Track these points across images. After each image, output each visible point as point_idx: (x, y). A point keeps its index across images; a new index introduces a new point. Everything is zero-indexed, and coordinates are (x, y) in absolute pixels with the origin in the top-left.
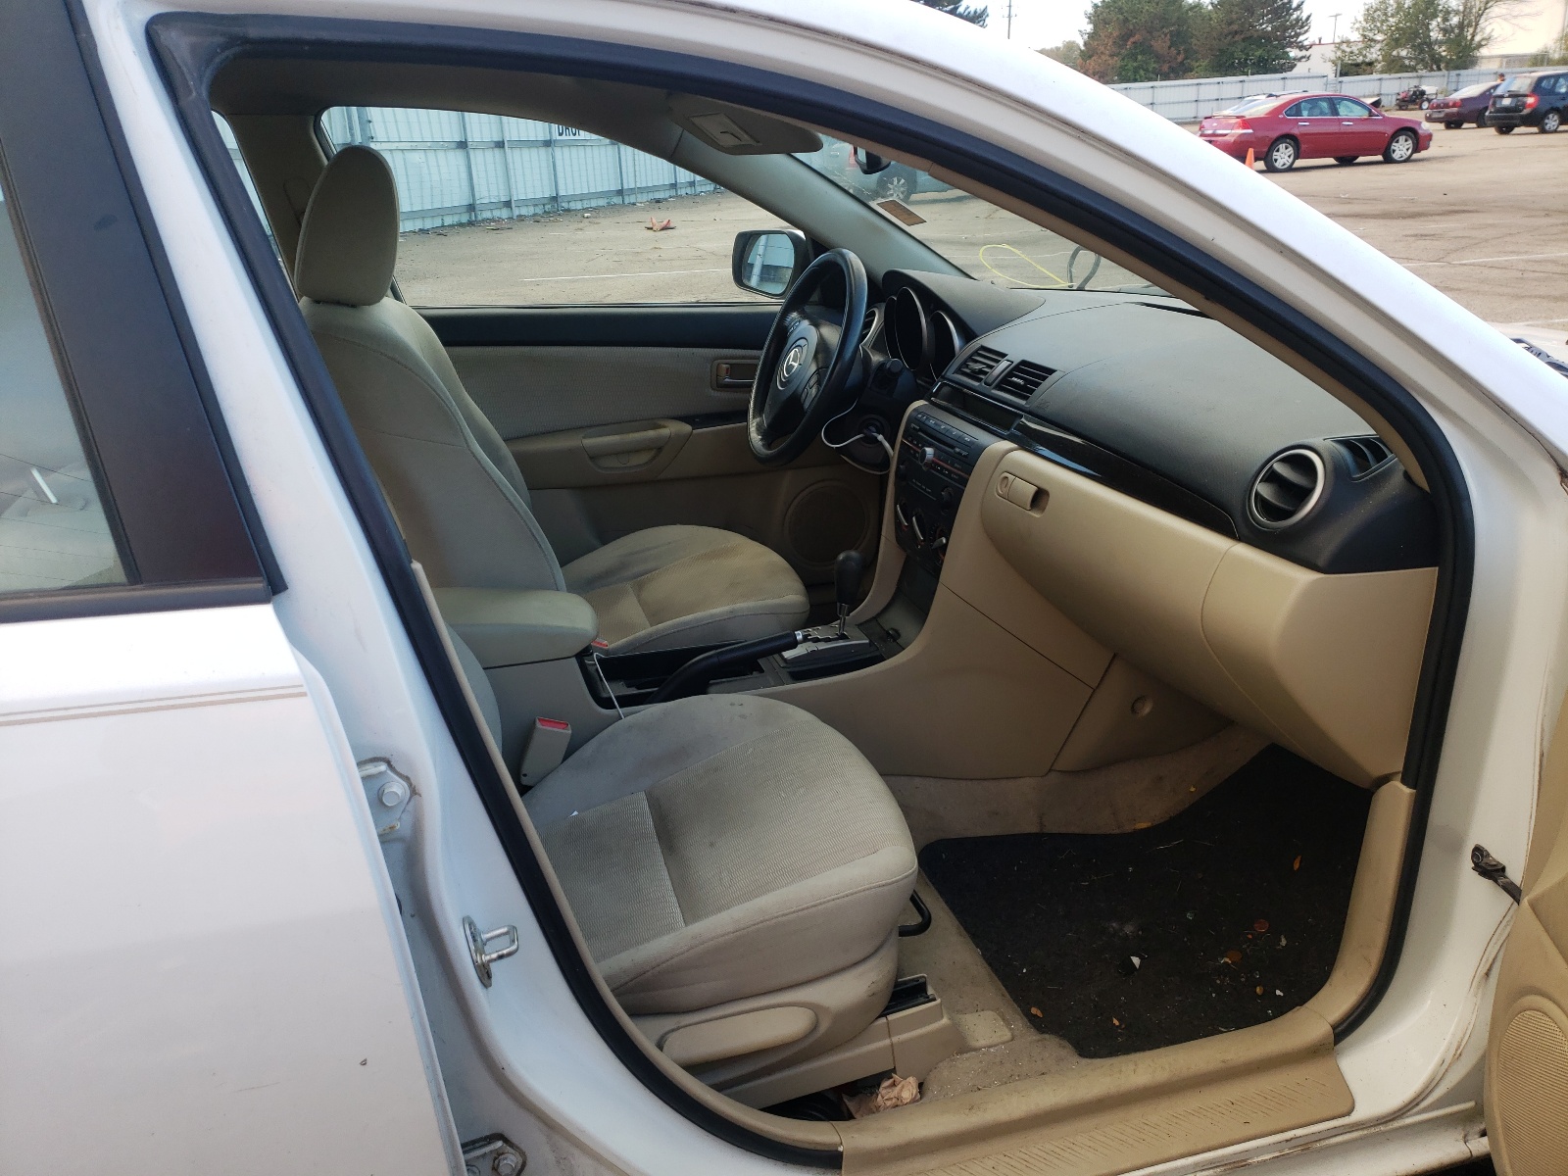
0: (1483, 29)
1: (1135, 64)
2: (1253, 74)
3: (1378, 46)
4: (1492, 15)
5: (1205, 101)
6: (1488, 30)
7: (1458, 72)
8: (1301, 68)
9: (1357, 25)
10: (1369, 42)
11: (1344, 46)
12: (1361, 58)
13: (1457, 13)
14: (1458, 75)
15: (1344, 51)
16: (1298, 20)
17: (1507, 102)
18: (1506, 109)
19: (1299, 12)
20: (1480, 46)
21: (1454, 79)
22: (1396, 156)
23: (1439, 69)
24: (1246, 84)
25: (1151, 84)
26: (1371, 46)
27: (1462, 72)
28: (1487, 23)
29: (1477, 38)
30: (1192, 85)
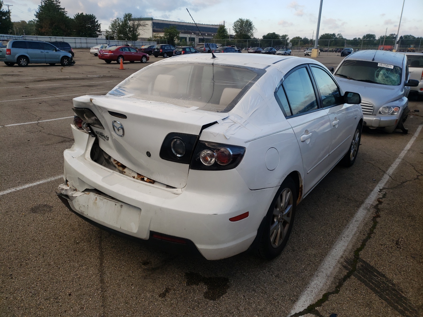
0: (138, 32)
1: (56, 31)
2: (89, 37)
3: (116, 33)
4: (139, 29)
5: (77, 43)
6: (139, 32)
7: (134, 41)
8: (100, 37)
9: (110, 28)
10: (114, 32)
11: (108, 32)
12: (112, 36)
13: (132, 27)
14: (135, 42)
15: (108, 34)
16: (98, 24)
17: (156, 50)
18: (156, 52)
19: (97, 23)
20: (138, 36)
21: (134, 43)
22: (143, 61)
23: (130, 40)
24: (87, 40)
25: (62, 37)
26: (114, 33)
27: (135, 41)
28: (138, 30)
29: (137, 34)
30: (73, 38)
